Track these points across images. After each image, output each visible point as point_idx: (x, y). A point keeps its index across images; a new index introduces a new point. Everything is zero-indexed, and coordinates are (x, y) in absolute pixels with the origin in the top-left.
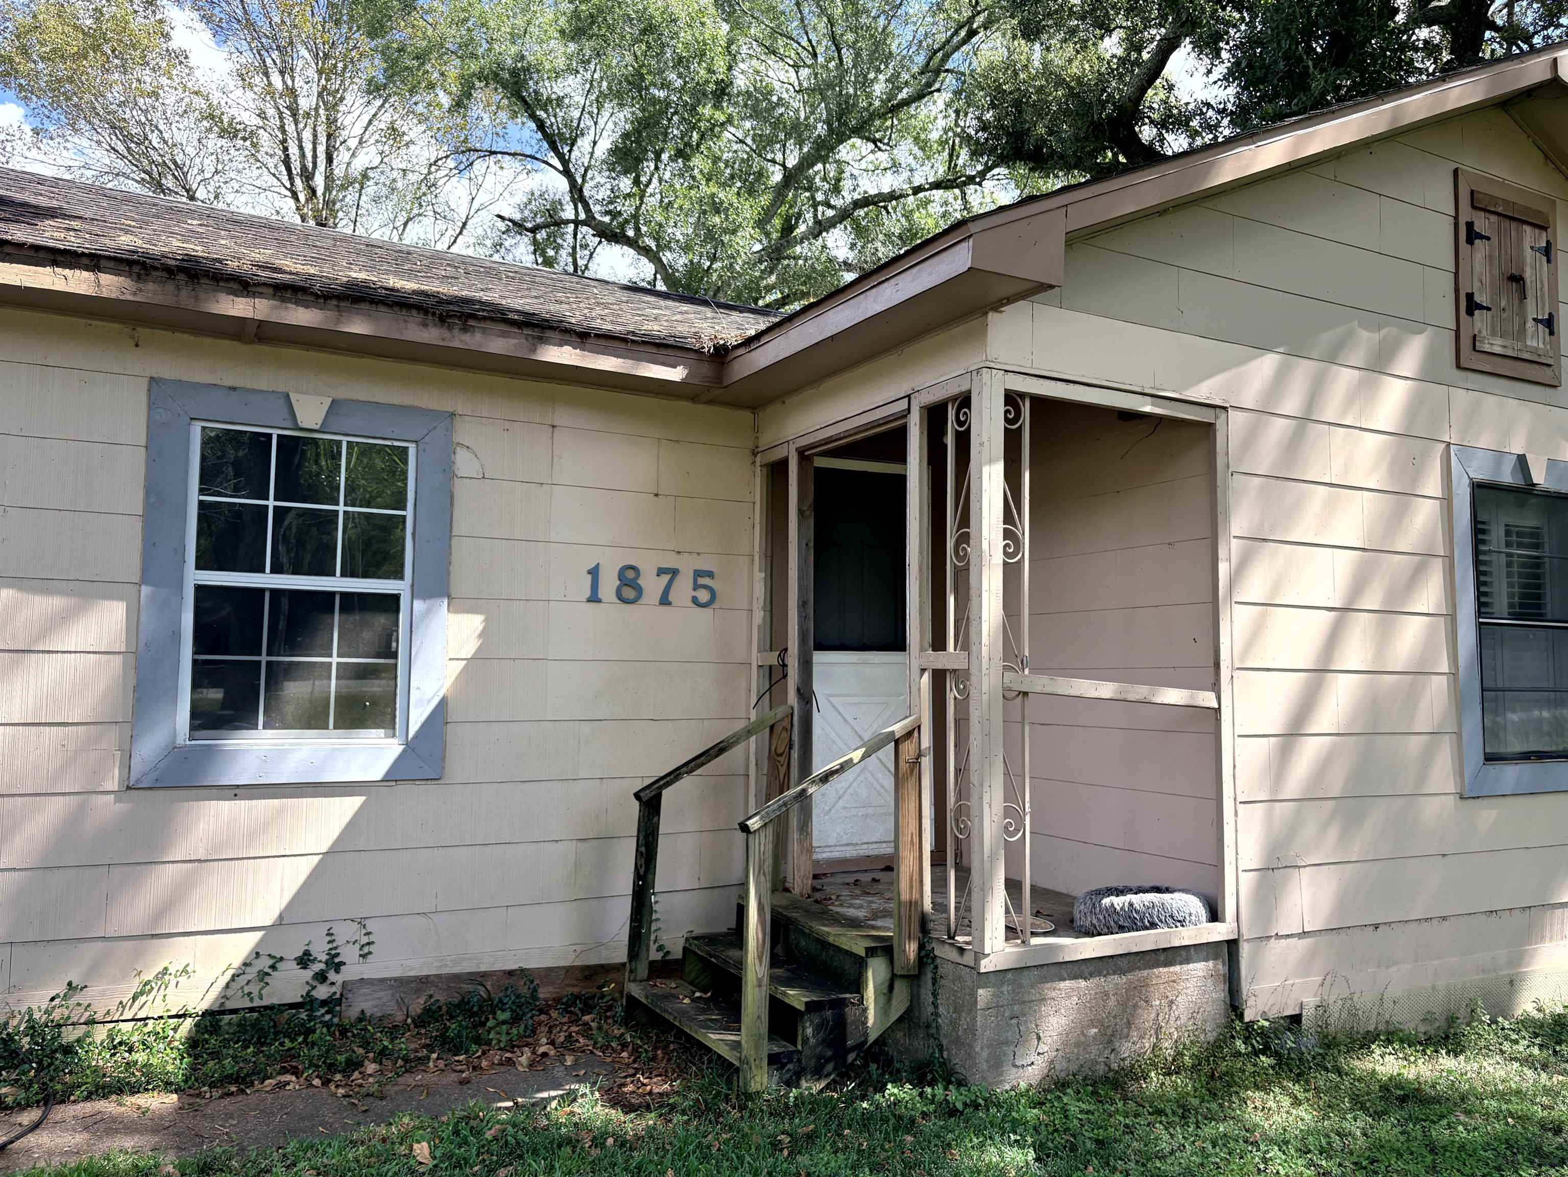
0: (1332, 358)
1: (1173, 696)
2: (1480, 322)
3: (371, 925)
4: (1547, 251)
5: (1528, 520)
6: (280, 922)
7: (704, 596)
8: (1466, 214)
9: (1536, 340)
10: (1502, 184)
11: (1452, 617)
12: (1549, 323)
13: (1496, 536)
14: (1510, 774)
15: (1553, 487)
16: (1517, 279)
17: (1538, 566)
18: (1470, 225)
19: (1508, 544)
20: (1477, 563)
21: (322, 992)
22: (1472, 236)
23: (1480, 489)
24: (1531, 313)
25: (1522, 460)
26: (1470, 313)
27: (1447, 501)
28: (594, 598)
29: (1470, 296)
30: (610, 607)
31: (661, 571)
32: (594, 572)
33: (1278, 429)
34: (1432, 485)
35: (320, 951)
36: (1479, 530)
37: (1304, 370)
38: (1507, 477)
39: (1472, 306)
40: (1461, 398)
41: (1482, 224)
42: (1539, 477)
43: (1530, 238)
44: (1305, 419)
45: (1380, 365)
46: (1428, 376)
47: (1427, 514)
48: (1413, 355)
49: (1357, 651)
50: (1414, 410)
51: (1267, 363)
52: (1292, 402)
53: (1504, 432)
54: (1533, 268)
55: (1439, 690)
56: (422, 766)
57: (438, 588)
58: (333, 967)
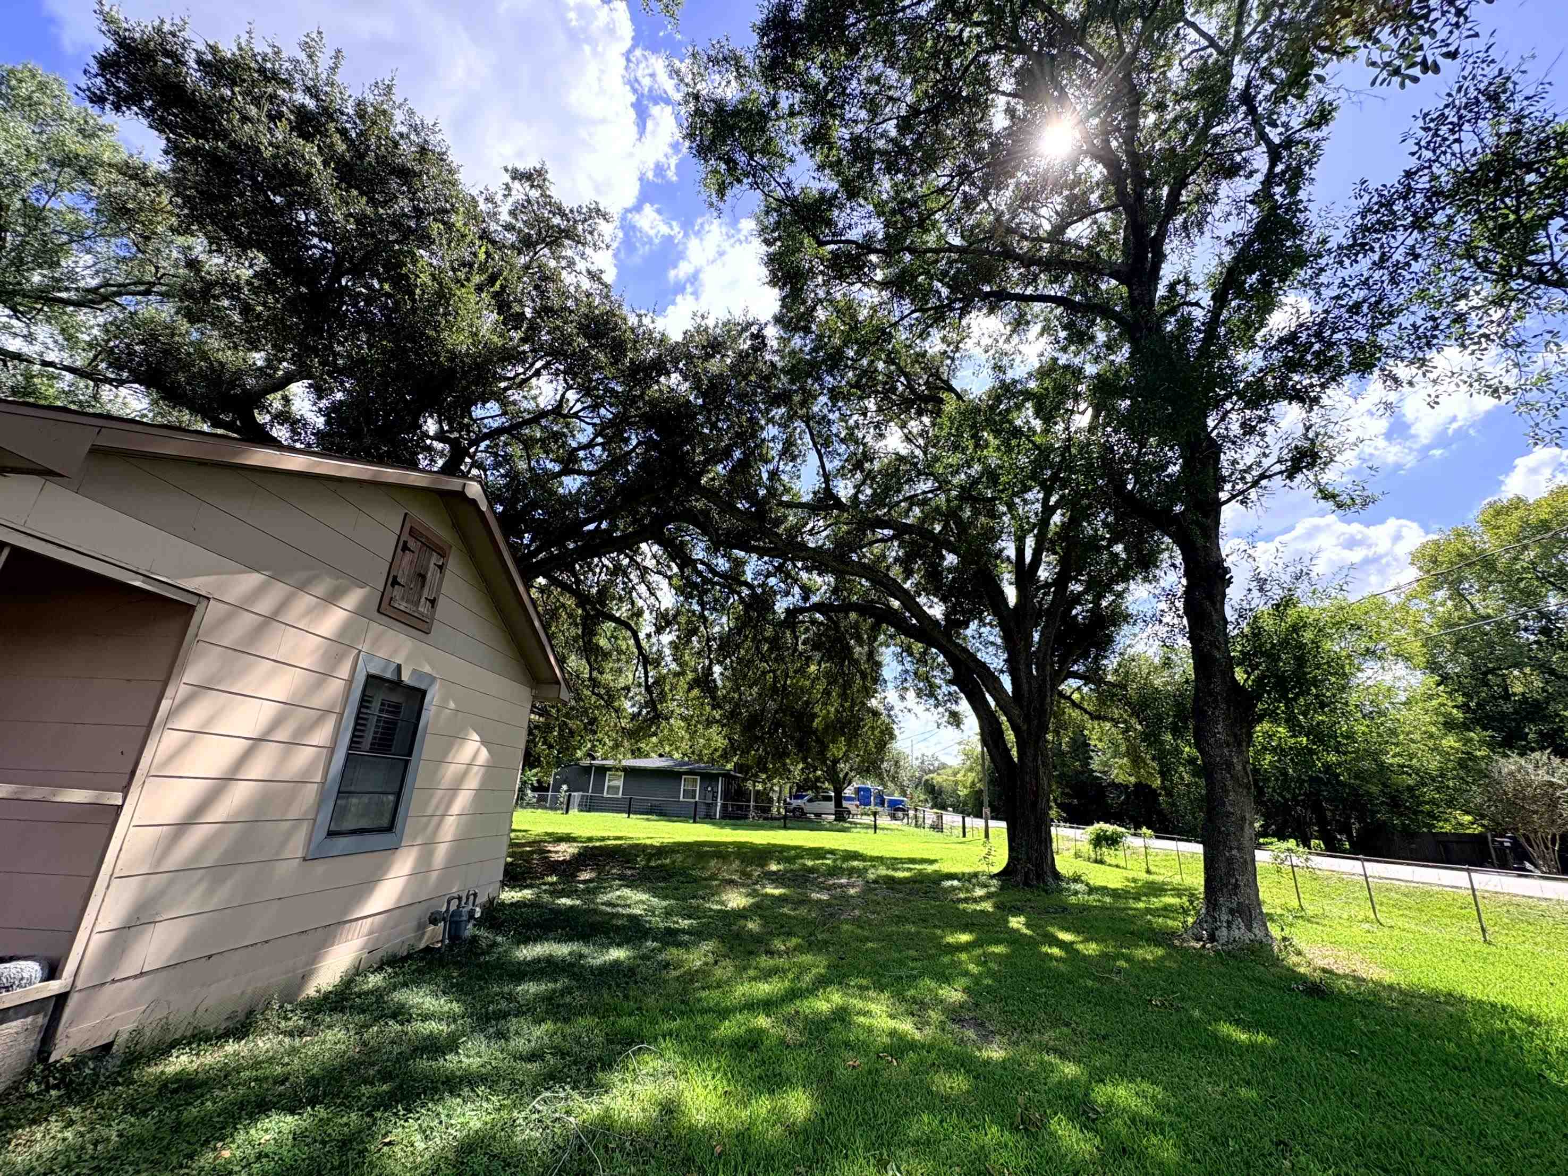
0: (302, 587)
2: (397, 592)
4: (441, 567)
5: (395, 698)
8: (405, 537)
9: (424, 608)
10: (428, 529)
11: (332, 750)
12: (433, 602)
13: (376, 706)
14: (339, 843)
15: (412, 684)
16: (422, 577)
17: (395, 723)
18: (405, 543)
19: (381, 711)
20: (358, 718)
22: (405, 548)
23: (371, 678)
24: (425, 594)
25: (399, 667)
26: (393, 585)
27: (350, 682)
29: (395, 578)
33: (246, 621)
34: (344, 671)
36: (364, 701)
37: (279, 591)
38: (388, 675)
39: (395, 582)
40: (376, 628)
41: (412, 544)
42: (405, 678)
43: (435, 559)
44: (271, 619)
45: (332, 599)
46: (360, 612)
47: (335, 687)
48: (353, 599)
49: (259, 768)
50: (345, 629)
51: (255, 579)
52: (264, 606)
53: (395, 652)
54: (432, 574)
55: (310, 793)
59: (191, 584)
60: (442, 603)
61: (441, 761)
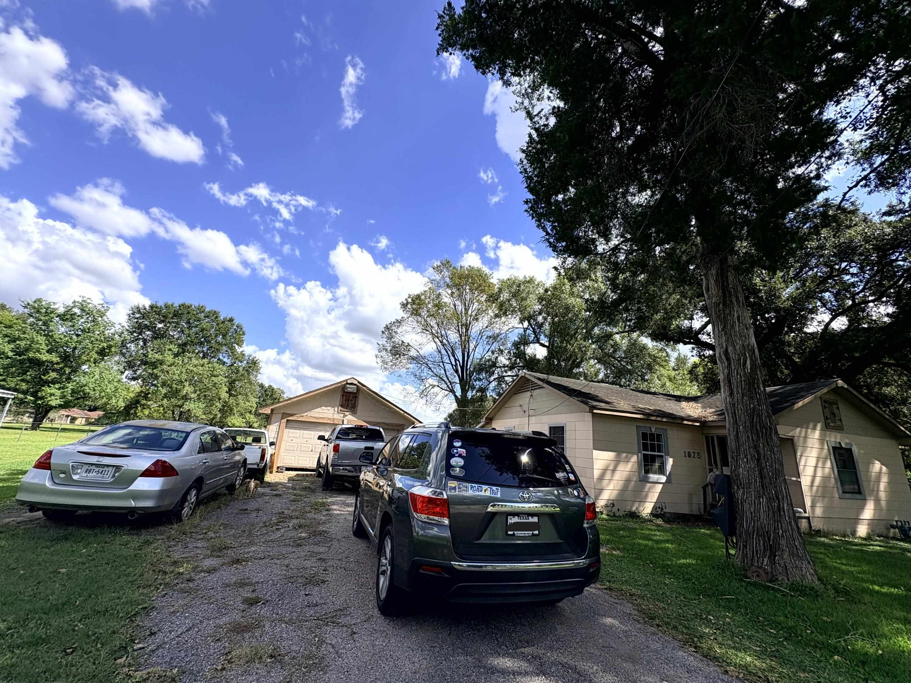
0: (807, 428)
1: (794, 479)
2: (829, 421)
3: (666, 504)
4: (838, 408)
5: (843, 452)
6: (656, 502)
7: (699, 456)
8: (824, 404)
9: (838, 423)
10: (828, 398)
11: (833, 469)
12: (840, 420)
13: (837, 455)
14: (847, 495)
15: (846, 447)
16: (834, 413)
17: (845, 460)
19: (840, 457)
20: (835, 459)
21: (662, 513)
22: (825, 407)
23: (833, 447)
24: (837, 418)
25: (840, 443)
27: (829, 449)
28: (685, 456)
29: (826, 417)
31: (693, 452)
32: (685, 452)
33: (801, 439)
34: (826, 447)
35: (661, 506)
36: (834, 454)
37: (804, 430)
38: (838, 446)
39: (827, 419)
40: (828, 433)
41: (826, 405)
42: (843, 446)
43: (834, 406)
44: (805, 437)
45: (814, 428)
46: (822, 430)
47: (825, 451)
48: (819, 426)
49: (819, 473)
50: (821, 435)
51: (798, 429)
52: (803, 434)
53: (836, 438)
54: (836, 411)
55: (833, 480)
56: (669, 481)
57: (668, 454)
58: (662, 509)
59: (790, 434)
60: (842, 418)
61: (868, 471)
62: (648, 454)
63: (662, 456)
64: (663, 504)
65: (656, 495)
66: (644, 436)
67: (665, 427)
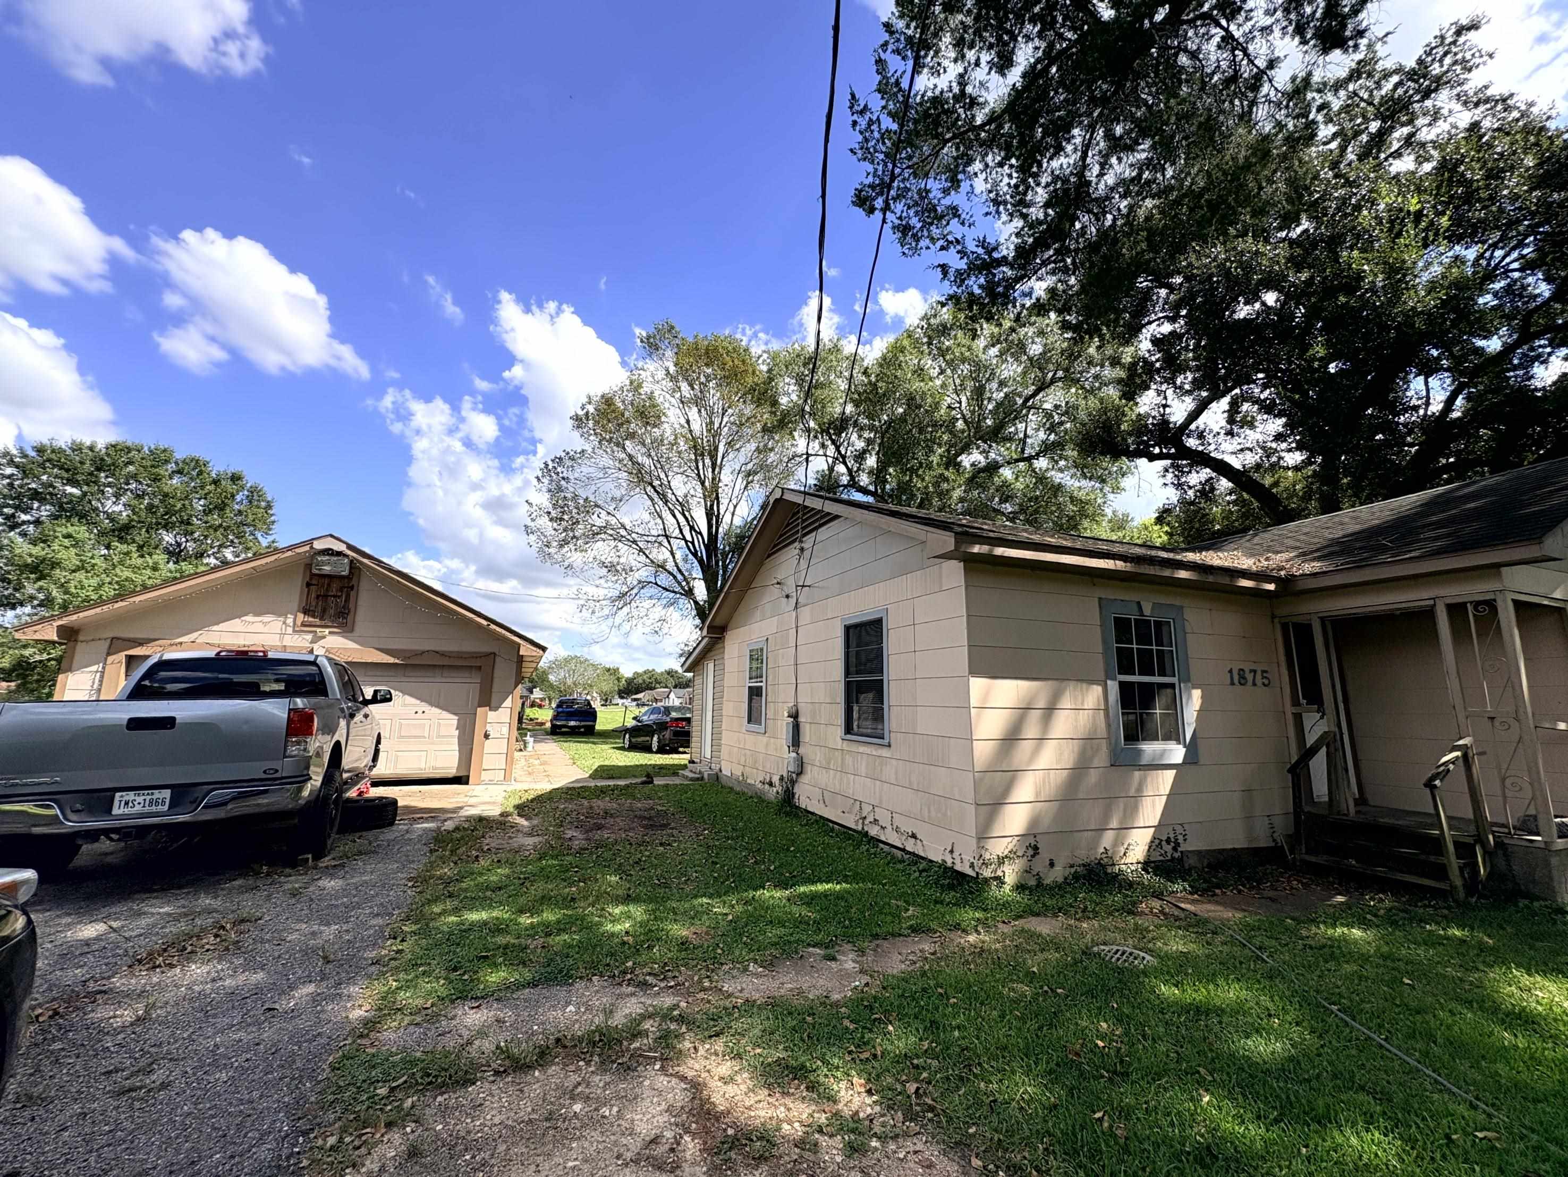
3: (1186, 827)
6: (1160, 825)
7: (1266, 682)
21: (1177, 855)
28: (1232, 684)
30: (1238, 688)
31: (1251, 671)
32: (1231, 671)
35: (1172, 836)
56: (1192, 757)
57: (1186, 678)
58: (1177, 844)
62: (1133, 683)
63: (1172, 686)
64: (1179, 830)
65: (1160, 803)
66: (1122, 626)
67: (1177, 602)
